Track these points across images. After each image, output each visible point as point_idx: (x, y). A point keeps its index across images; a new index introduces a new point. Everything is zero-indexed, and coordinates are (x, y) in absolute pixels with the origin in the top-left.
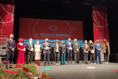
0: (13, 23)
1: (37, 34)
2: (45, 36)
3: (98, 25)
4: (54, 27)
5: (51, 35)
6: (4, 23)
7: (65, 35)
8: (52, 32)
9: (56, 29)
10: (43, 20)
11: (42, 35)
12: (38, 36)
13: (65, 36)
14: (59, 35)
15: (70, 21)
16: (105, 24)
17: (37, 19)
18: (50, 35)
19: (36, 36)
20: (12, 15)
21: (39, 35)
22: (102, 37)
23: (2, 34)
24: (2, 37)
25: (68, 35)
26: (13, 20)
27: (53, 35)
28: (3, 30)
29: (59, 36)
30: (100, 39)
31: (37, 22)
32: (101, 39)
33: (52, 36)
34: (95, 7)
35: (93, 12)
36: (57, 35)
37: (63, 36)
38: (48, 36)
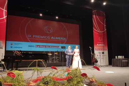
1: (29, 36)
2: (38, 38)
7: (62, 38)
9: (51, 32)
11: (35, 38)
13: (62, 40)
14: (55, 38)
18: (45, 37)
19: (28, 38)
21: (32, 37)
22: (101, 42)
25: (65, 39)
27: (49, 37)
29: (55, 40)
31: (29, 22)
33: (48, 39)
34: (95, 12)
35: (93, 16)
36: (52, 38)
37: (59, 40)
38: (43, 39)
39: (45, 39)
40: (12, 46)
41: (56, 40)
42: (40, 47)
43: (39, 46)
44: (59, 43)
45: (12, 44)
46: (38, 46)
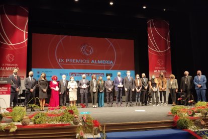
0: (26, 45)
1: (61, 60)
2: (73, 63)
3: (155, 49)
4: (89, 49)
5: (84, 61)
6: (12, 44)
7: (107, 62)
8: (85, 57)
9: (91, 53)
10: (70, 36)
11: (68, 62)
12: (62, 62)
13: (107, 64)
14: (97, 62)
15: (115, 39)
16: (166, 48)
17: (60, 36)
18: (82, 61)
19: (60, 63)
20: (25, 32)
21: (65, 62)
23: (9, 63)
24: (10, 67)
25: (111, 62)
26: (26, 40)
27: (88, 61)
28: (11, 56)
29: (97, 64)
30: (157, 70)
31: (61, 41)
32: (159, 70)
33: (86, 63)
34: (151, 21)
35: (148, 28)
36: (93, 61)
37: (102, 64)
38: (79, 63)
39: (83, 63)
40: (39, 74)
41: (99, 64)
42: (76, 75)
43: (75, 73)
44: (103, 69)
45: (38, 73)
46: (72, 74)
